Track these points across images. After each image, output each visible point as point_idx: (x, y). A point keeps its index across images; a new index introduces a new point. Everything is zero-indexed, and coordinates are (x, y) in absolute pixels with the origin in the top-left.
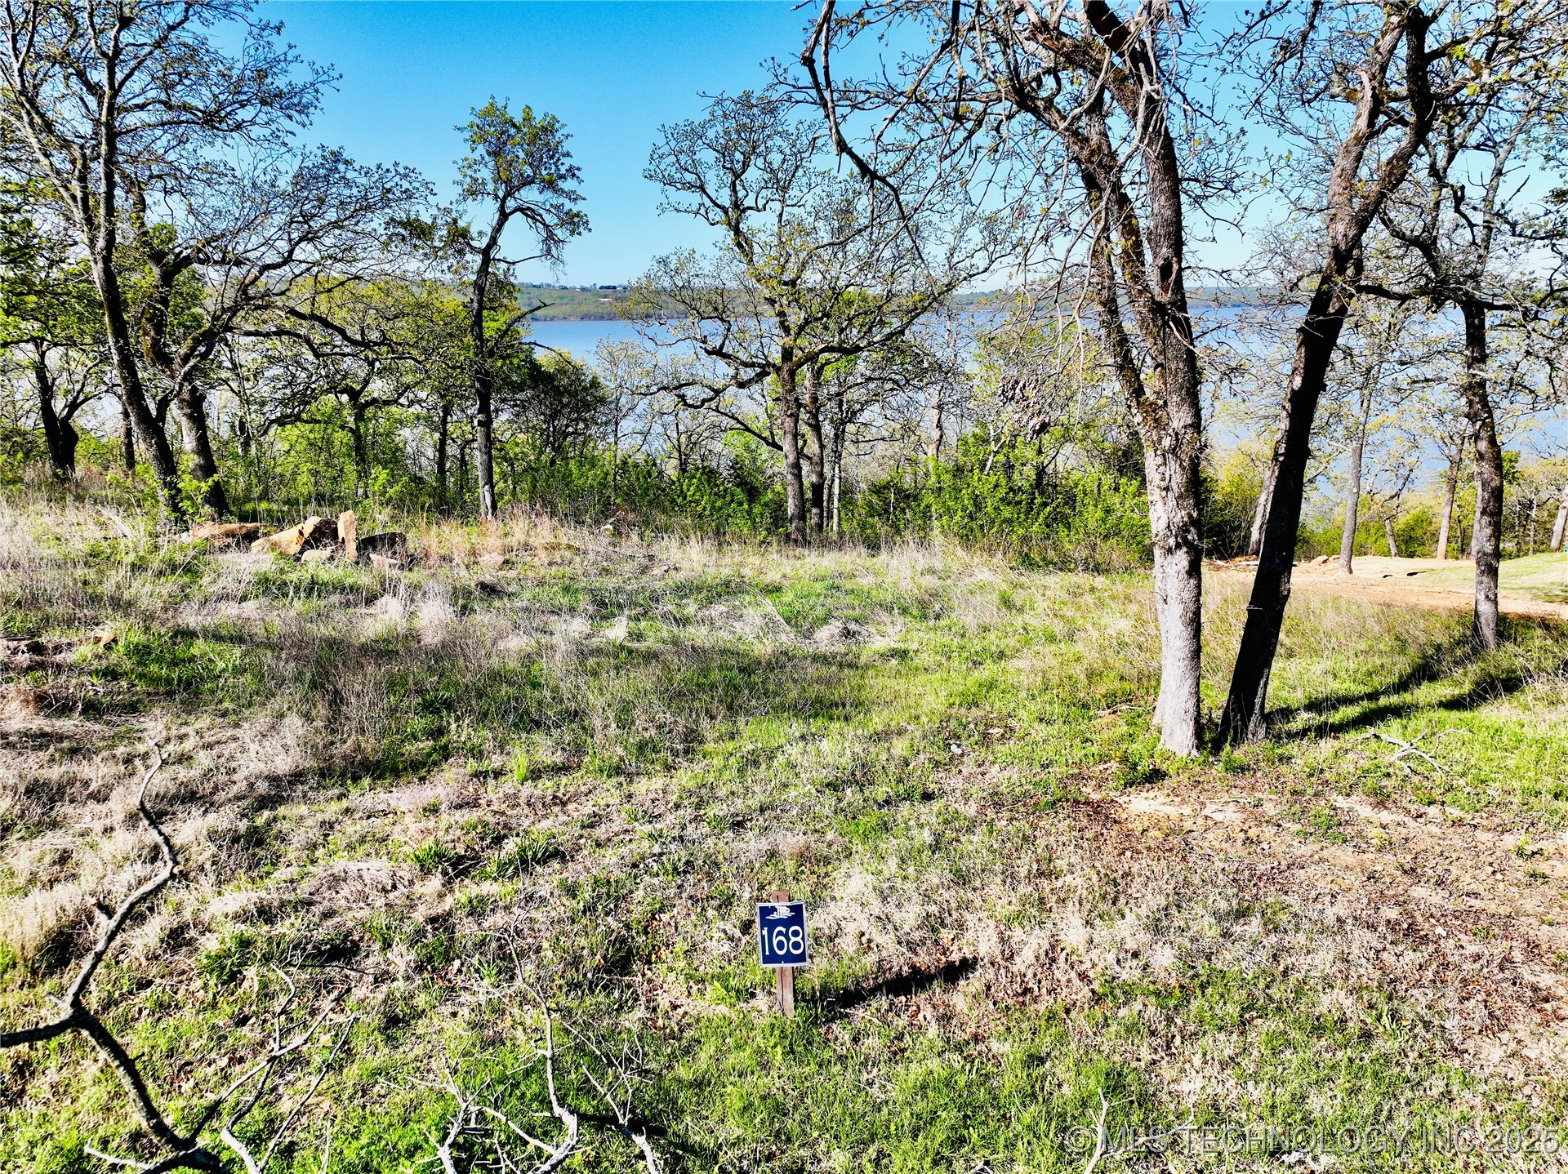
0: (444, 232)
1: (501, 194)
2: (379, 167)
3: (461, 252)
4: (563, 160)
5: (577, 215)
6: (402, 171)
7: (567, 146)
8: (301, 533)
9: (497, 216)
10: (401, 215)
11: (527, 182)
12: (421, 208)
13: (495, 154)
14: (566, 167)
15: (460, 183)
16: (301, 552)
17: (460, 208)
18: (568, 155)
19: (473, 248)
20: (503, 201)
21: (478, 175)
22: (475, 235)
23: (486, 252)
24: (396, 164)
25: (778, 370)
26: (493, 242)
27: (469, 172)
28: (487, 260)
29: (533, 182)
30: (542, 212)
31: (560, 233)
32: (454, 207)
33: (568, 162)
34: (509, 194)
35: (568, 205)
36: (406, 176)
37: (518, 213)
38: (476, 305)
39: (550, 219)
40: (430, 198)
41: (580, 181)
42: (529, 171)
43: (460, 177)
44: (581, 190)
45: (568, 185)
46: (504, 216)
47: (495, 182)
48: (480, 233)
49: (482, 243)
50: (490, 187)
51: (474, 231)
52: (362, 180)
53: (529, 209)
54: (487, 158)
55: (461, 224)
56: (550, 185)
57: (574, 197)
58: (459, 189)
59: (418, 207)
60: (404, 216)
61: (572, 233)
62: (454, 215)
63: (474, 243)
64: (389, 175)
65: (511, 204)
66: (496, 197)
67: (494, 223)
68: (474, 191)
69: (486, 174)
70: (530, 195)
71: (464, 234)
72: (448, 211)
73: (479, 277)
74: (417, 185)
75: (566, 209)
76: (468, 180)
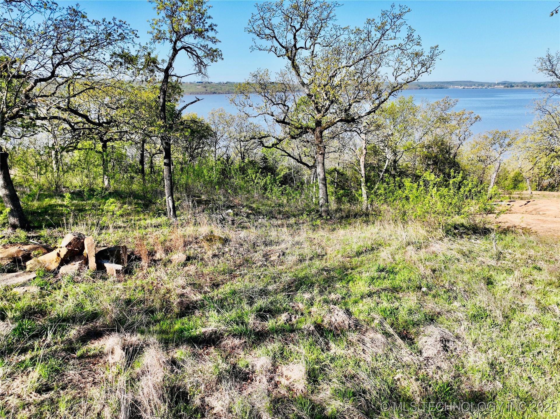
0: (143, 60)
1: (174, 39)
2: (104, 21)
3: (152, 71)
4: (207, 20)
5: (215, 51)
6: (117, 23)
7: (209, 13)
8: (58, 255)
9: (172, 51)
10: (118, 51)
11: (188, 32)
12: (130, 45)
13: (170, 17)
14: (209, 24)
15: (151, 33)
16: (59, 268)
17: (152, 46)
18: (210, 17)
19: (159, 69)
20: (175, 43)
21: (161, 29)
22: (160, 62)
23: (166, 71)
24: (114, 19)
25: (314, 130)
26: (170, 66)
27: (156, 27)
28: (167, 75)
29: (191, 32)
30: (196, 49)
31: (205, 61)
32: (149, 46)
33: (209, 22)
34: (178, 39)
35: (211, 45)
36: (120, 26)
37: (183, 50)
38: (161, 100)
39: (200, 53)
40: (135, 39)
41: (216, 32)
42: (189, 27)
43: (151, 30)
44: (218, 37)
45: (211, 34)
46: (175, 51)
47: (170, 32)
48: (163, 61)
49: (164, 66)
50: (168, 35)
51: (159, 60)
52: (95, 28)
53: (189, 47)
54: (166, 19)
55: (152, 56)
56: (200, 34)
57: (214, 41)
58: (151, 36)
59: (129, 45)
60: (120, 50)
61: (212, 60)
62: (149, 50)
63: (159, 66)
64: (111, 26)
65: (179, 45)
66: (171, 41)
67: (170, 55)
68: (159, 38)
69: (166, 27)
70: (189, 40)
71: (154, 61)
72: (145, 48)
73: (163, 85)
74: (127, 31)
75: (209, 47)
76: (156, 31)
